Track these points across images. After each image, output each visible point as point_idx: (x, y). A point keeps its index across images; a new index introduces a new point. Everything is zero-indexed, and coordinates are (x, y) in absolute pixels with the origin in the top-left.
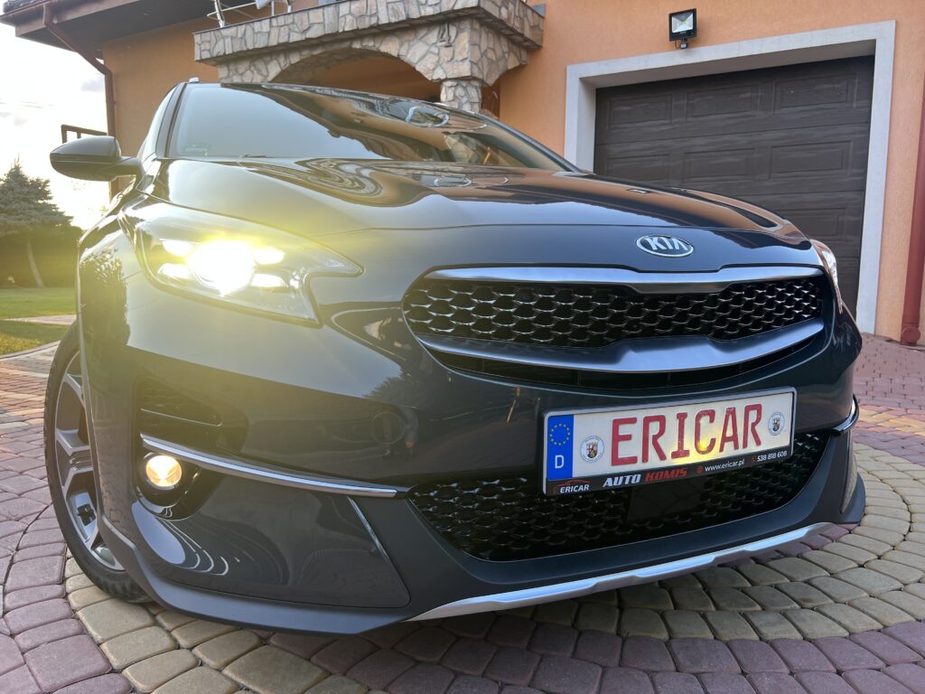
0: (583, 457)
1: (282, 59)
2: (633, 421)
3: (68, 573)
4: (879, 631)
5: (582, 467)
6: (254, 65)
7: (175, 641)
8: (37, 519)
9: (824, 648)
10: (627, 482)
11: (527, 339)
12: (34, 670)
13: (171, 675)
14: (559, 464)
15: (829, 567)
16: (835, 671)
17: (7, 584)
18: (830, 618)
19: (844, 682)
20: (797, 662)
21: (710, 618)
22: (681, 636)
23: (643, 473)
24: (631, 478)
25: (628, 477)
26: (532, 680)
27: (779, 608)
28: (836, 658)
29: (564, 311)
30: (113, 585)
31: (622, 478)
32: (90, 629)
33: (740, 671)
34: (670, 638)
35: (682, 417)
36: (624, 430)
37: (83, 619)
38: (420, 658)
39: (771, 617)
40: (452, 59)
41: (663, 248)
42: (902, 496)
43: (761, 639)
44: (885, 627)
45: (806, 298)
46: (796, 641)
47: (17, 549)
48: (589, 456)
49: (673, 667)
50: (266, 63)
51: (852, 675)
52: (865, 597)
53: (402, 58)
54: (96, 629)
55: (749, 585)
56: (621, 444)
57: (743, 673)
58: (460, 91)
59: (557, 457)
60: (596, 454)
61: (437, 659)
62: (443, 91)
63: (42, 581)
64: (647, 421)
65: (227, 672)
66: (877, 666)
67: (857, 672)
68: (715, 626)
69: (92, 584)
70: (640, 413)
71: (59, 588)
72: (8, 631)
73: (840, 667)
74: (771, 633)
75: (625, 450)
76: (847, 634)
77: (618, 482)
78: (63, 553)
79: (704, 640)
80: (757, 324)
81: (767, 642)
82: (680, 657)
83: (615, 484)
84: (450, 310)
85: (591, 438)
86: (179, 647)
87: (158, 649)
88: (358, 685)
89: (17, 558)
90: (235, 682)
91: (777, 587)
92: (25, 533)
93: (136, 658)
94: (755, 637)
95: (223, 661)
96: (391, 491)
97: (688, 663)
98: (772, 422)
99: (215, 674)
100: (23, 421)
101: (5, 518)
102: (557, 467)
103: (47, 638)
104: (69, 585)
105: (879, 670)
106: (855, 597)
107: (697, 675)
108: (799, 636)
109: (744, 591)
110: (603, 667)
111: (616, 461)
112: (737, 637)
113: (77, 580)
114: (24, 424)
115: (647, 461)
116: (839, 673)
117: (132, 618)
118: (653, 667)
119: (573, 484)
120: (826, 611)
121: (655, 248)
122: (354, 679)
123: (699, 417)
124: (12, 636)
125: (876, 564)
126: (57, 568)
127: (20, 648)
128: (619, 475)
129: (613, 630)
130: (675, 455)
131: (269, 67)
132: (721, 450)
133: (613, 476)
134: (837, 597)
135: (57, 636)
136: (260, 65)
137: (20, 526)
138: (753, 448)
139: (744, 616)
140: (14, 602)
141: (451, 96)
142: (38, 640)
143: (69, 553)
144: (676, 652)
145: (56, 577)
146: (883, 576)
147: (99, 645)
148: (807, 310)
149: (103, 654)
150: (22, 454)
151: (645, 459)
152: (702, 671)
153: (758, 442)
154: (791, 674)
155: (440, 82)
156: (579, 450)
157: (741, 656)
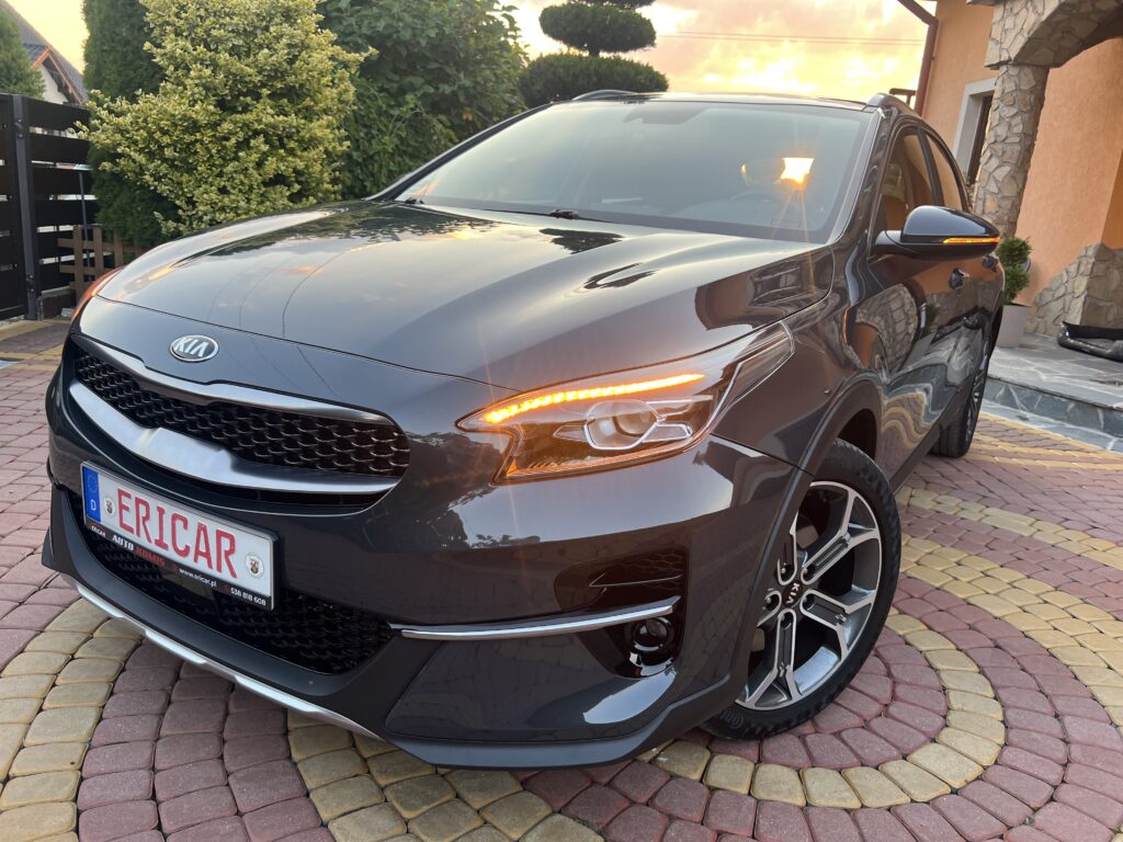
0: (105, 510)
2: (129, 496)
5: (105, 518)
10: (126, 546)
23: (136, 545)
24: (128, 544)
25: (126, 542)
31: (122, 541)
35: (161, 512)
36: (124, 501)
48: (108, 510)
56: (124, 512)
59: (92, 500)
60: (111, 512)
64: (138, 501)
70: (133, 491)
75: (127, 518)
83: (119, 543)
85: (108, 496)
102: (92, 509)
111: (121, 524)
115: (139, 536)
119: (97, 527)
123: (174, 518)
128: (121, 537)
130: (158, 544)
132: (196, 561)
133: (118, 536)
138: (227, 576)
153: (233, 573)
156: (102, 502)
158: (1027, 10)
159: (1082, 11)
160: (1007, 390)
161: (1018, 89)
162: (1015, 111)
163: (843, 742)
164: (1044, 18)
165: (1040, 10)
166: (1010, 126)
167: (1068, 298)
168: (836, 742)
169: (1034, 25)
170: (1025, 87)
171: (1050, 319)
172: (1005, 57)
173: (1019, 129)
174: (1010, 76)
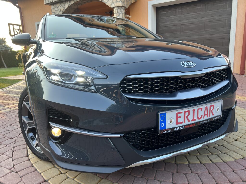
0: (169, 123)
1: (69, 3)
2: (181, 113)
3: (29, 153)
4: (242, 159)
5: (169, 126)
6: (61, 5)
7: (60, 171)
8: (18, 138)
9: (229, 164)
10: (180, 129)
11: (152, 92)
12: (25, 182)
13: (61, 182)
14: (163, 126)
15: (227, 141)
16: (232, 171)
17: (13, 157)
18: (230, 156)
19: (235, 174)
20: (223, 169)
21: (198, 157)
22: (192, 163)
23: (184, 126)
24: (181, 128)
25: (180, 127)
26: (155, 177)
27: (216, 153)
28: (232, 167)
29: (162, 84)
30: (42, 157)
31: (179, 128)
32: (38, 169)
33: (208, 172)
34: (189, 164)
35: (194, 110)
36: (179, 115)
37: (35, 166)
38: (125, 173)
39: (215, 156)
40: (116, 1)
41: (188, 65)
42: (244, 120)
43: (212, 163)
44: (244, 157)
45: (224, 74)
46: (222, 163)
47: (14, 147)
48: (170, 123)
49: (191, 172)
50: (64, 4)
51: (237, 172)
52: (238, 149)
53: (102, 1)
54: (39, 169)
55: (207, 147)
56: (179, 119)
57: (209, 173)
58: (119, 10)
59: (162, 124)
60: (172, 122)
61: (129, 173)
62: (114, 11)
63: (22, 156)
64: (185, 112)
65: (75, 179)
66: (243, 169)
67: (238, 171)
68: (200, 160)
69: (36, 156)
70: (183, 110)
71: (27, 158)
72: (16, 171)
73: (234, 169)
74: (215, 161)
75: (180, 120)
76: (234, 160)
77: (178, 129)
78: (26, 148)
79: (198, 164)
80: (212, 83)
81: (214, 163)
82: (192, 169)
83: (177, 129)
84: (132, 86)
85: (170, 118)
86: (62, 173)
87: (57, 174)
88: (110, 182)
89: (14, 150)
90: (78, 182)
91: (215, 147)
92: (15, 142)
93: (51, 177)
94: (211, 162)
95: (74, 177)
96: (119, 136)
97: (195, 171)
98: (216, 109)
99: (73, 181)
100: (9, 109)
101: (9, 138)
102: (162, 126)
103: (27, 173)
104: (30, 157)
105: (244, 170)
106: (235, 149)
107: (197, 174)
108: (222, 161)
109: (206, 149)
110: (173, 173)
111: (177, 123)
112: (207, 163)
113: (31, 155)
114: (9, 110)
115: (185, 123)
116: (233, 171)
117: (48, 166)
118: (186, 172)
119: (166, 130)
120: (228, 154)
121: (186, 65)
122: (109, 180)
123: (198, 110)
124: (17, 172)
125: (240, 139)
126: (26, 152)
127: (20, 176)
128: (178, 127)
129: (174, 162)
130: (192, 120)
131: (65, 5)
132: (204, 118)
133: (176, 127)
134: (231, 149)
135: (29, 172)
136: (63, 4)
137: (14, 140)
138: (212, 116)
139: (207, 156)
140: (16, 163)
141: (116, 12)
142: (24, 173)
143: (28, 148)
144: (191, 167)
145: (26, 155)
146: (242, 143)
147: (40, 174)
148: (224, 77)
149: (42, 176)
150: (10, 119)
151: (185, 122)
152: (198, 172)
153: (213, 115)
154: (221, 172)
155: (113, 8)
156: (168, 121)
157: (208, 168)
158: (61, 7)
164: (66, 8)
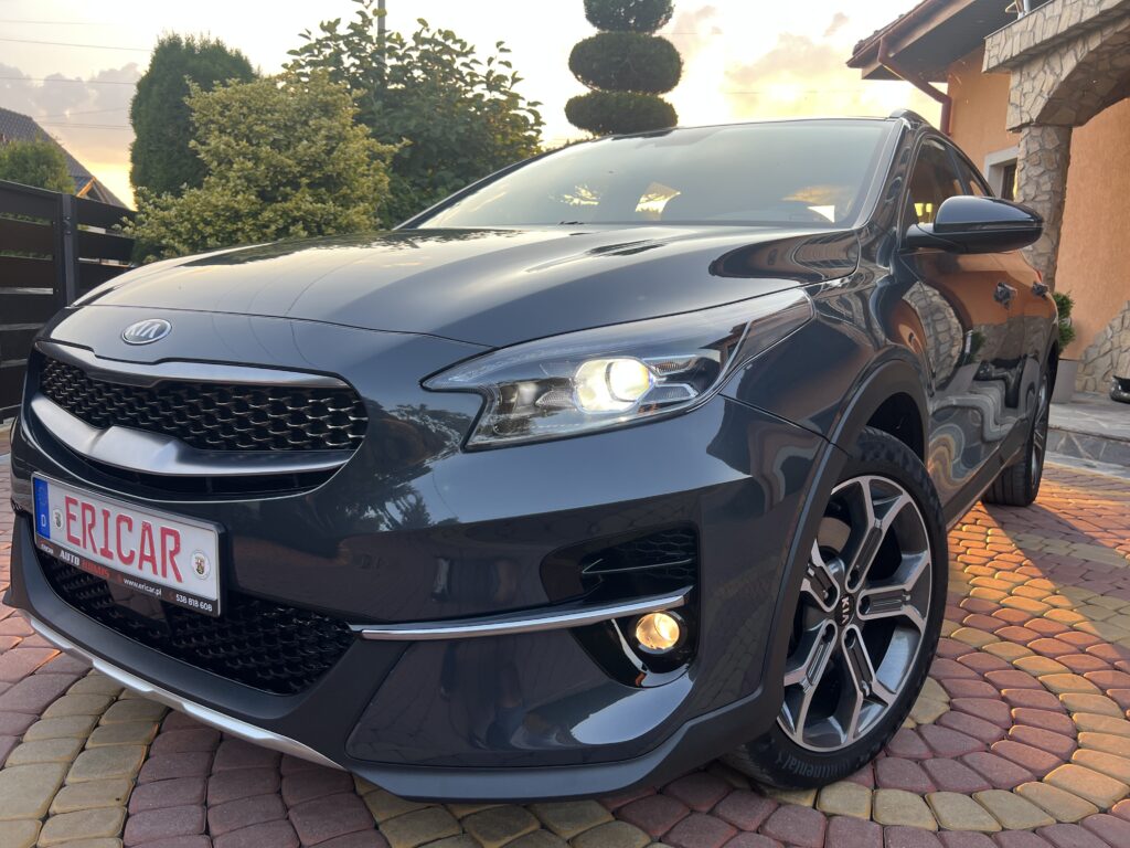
1: (1079, 47)
2: (77, 503)
6: (1048, 64)
24: (75, 559)
25: (73, 557)
31: (69, 555)
35: (106, 515)
36: (72, 509)
48: (57, 524)
50: (1062, 57)
60: (60, 524)
64: (84, 507)
70: (80, 497)
75: (74, 530)
77: (66, 558)
85: (57, 508)
111: (69, 537)
115: (85, 548)
119: (46, 545)
123: (119, 520)
130: (103, 553)
131: (1064, 61)
132: (141, 567)
133: (65, 550)
136: (1055, 61)
138: (173, 581)
153: (179, 577)
158: (1045, 73)
159: (1100, 68)
160: (1069, 440)
161: (1042, 148)
162: (1042, 170)
163: (968, 766)
164: (1063, 78)
165: (1058, 71)
166: (1038, 185)
167: (1115, 353)
168: (959, 766)
169: (1054, 84)
170: (1050, 146)
171: (1099, 375)
172: (1026, 119)
173: (1047, 187)
174: (1033, 137)
